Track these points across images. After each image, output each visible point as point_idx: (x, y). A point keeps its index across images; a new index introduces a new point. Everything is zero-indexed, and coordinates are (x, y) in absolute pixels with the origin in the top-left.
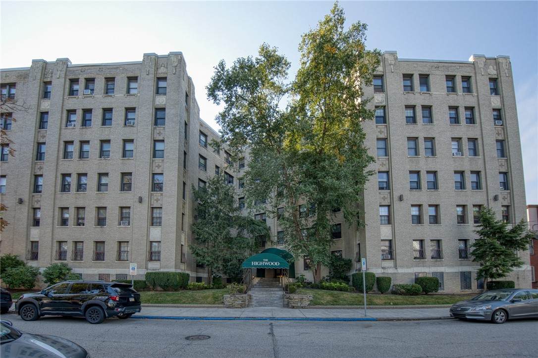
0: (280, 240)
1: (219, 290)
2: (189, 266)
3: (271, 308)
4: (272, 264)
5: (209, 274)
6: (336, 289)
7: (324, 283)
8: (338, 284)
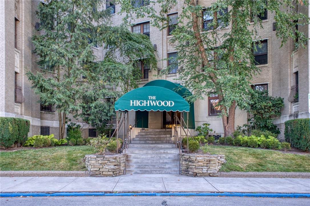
0: (172, 67)
1: (77, 147)
2: (29, 107)
3: (160, 176)
4: (163, 103)
5: (60, 121)
6: (259, 146)
7: (240, 137)
8: (263, 138)
